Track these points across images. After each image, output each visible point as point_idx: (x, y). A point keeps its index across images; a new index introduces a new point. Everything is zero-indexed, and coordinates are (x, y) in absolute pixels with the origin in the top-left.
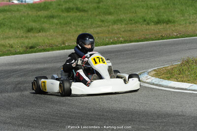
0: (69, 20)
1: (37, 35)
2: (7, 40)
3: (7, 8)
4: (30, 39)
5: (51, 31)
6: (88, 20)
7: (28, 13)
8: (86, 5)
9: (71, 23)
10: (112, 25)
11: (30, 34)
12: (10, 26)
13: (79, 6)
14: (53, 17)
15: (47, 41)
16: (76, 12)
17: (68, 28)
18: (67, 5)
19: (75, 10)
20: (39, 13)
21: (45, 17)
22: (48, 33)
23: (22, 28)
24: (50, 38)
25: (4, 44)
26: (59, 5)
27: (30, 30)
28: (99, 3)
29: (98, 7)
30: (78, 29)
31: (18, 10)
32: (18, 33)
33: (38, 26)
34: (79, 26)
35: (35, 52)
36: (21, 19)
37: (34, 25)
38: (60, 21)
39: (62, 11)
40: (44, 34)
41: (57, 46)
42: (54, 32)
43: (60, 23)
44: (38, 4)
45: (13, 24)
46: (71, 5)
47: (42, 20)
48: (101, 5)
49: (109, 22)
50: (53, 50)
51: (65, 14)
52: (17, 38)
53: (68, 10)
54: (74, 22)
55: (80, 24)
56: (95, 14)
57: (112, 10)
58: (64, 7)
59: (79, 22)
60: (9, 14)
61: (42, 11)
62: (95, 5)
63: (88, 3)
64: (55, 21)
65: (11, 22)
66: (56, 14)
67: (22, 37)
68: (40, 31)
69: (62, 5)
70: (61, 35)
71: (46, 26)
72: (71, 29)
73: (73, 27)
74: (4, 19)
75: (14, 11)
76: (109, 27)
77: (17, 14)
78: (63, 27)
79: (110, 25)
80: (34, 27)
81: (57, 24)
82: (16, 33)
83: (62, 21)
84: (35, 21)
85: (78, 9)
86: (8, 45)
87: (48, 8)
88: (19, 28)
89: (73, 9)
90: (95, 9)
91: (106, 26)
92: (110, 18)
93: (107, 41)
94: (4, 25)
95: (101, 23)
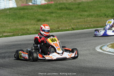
0: (62, 14)
1: (43, 23)
2: (26, 26)
3: (26, 7)
4: (39, 25)
5: (51, 21)
6: (73, 14)
7: (38, 11)
8: (71, 6)
9: (63, 16)
10: (87, 17)
11: (39, 23)
12: (27, 18)
13: (68, 6)
14: (52, 13)
16: (66, 10)
17: (61, 19)
18: (61, 6)
19: (65, 9)
20: (44, 10)
21: (48, 13)
22: (49, 22)
23: (34, 19)
25: (24, 28)
26: (56, 6)
27: (39, 20)
29: (79, 7)
30: (67, 20)
31: (32, 9)
32: (32, 22)
33: (44, 18)
34: (67, 18)
36: (33, 14)
37: (41, 17)
38: (56, 15)
39: (58, 9)
40: (47, 23)
41: (54, 30)
42: (53, 22)
43: (57, 16)
44: (43, 5)
45: (29, 17)
46: (63, 6)
47: (46, 14)
48: (80, 6)
49: (85, 16)
50: (52, 32)
51: (59, 11)
52: (31, 25)
53: (61, 9)
54: (64, 16)
55: (68, 17)
56: (77, 11)
57: (87, 9)
58: (59, 7)
59: (67, 16)
60: (26, 11)
61: (46, 10)
62: (77, 6)
63: (73, 5)
64: (54, 15)
65: (28, 15)
66: (54, 11)
67: (35, 24)
68: (45, 21)
69: (58, 6)
70: (57, 23)
71: (48, 18)
72: (63, 20)
73: (64, 19)
74: (23, 14)
75: (29, 9)
76: (85, 19)
77: (31, 11)
78: (58, 19)
79: (85, 18)
80: (41, 18)
81: (55, 17)
82: (31, 22)
83: (58, 15)
84: (42, 15)
85: (67, 9)
86: (26, 29)
87: (49, 8)
88: (32, 19)
89: (64, 8)
90: (77, 8)
91: (83, 18)
92: (86, 13)
93: (84, 27)
94: (24, 17)
95: (80, 16)
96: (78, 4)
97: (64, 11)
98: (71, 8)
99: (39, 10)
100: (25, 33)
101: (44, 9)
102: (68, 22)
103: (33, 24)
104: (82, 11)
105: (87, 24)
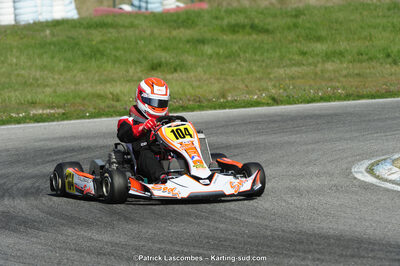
0: (235, 48)
1: (169, 77)
2: (108, 85)
3: (109, 20)
5: (200, 69)
6: (274, 50)
7: (152, 34)
8: (270, 20)
9: (239, 55)
10: (324, 62)
12: (115, 56)
13: (256, 21)
14: (202, 41)
15: (189, 90)
16: (250, 34)
17: (233, 66)
18: (233, 19)
19: (248, 29)
20: (175, 33)
21: (188, 41)
22: (192, 74)
23: (140, 61)
24: (195, 84)
25: (102, 92)
26: (217, 18)
27: (155, 67)
28: (296, 16)
29: (296, 26)
30: (254, 68)
31: (132, 26)
32: (131, 71)
33: (172, 60)
34: (255, 61)
36: (137, 44)
37: (164, 56)
38: (217, 49)
39: (223, 30)
40: (184, 75)
41: (209, 100)
42: (205, 72)
43: (218, 54)
44: (172, 15)
45: (120, 53)
46: (241, 19)
47: (181, 45)
48: (300, 21)
49: (317, 55)
50: (201, 108)
51: (227, 37)
52: (129, 81)
53: (234, 29)
54: (245, 52)
55: (257, 57)
56: (290, 38)
57: (324, 33)
58: (225, 22)
59: (255, 54)
60: (113, 33)
61: (182, 30)
62: (289, 21)
63: (275, 16)
64: (208, 49)
65: (117, 49)
66: (208, 35)
68: (176, 70)
69: (222, 19)
70: (218, 79)
71: (190, 59)
72: (239, 68)
73: (243, 64)
74: (102, 42)
75: (123, 26)
76: (316, 66)
77: (130, 33)
78: (223, 63)
79: (318, 62)
80: (163, 60)
81: (211, 57)
82: (128, 71)
83: (221, 51)
84: (166, 49)
85: (255, 28)
86: (111, 96)
87: (193, 23)
88: (132, 62)
89: (243, 27)
90: (289, 28)
91: (310, 64)
92: (319, 47)
93: (312, 95)
94: (102, 54)
95: (300, 58)
96: (294, 13)
97: (242, 38)
98: (270, 27)
99: (156, 31)
100: (107, 110)
101: (175, 29)
102: (258, 75)
104: (308, 38)
105: (324, 84)
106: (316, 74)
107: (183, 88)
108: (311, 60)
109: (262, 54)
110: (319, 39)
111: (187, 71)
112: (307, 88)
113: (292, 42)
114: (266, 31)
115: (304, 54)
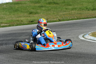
0: (50, 8)
1: (34, 15)
2: (20, 18)
3: (19, 2)
4: (31, 17)
5: (41, 13)
6: (59, 8)
7: (30, 5)
8: (58, 1)
9: (51, 10)
10: (71, 10)
11: (31, 15)
12: (21, 11)
13: (55, 1)
14: (42, 7)
16: (53, 5)
17: (50, 12)
18: (49, 1)
21: (39, 7)
22: (40, 15)
23: (27, 12)
24: (40, 17)
25: (18, 20)
26: (45, 1)
27: (31, 13)
30: (55, 13)
31: (25, 3)
32: (25, 14)
33: (35, 11)
34: (55, 11)
35: (33, 24)
36: (26, 8)
37: (33, 10)
38: (46, 8)
39: (47, 4)
40: (38, 15)
42: (43, 14)
43: (46, 10)
45: (22, 10)
46: (51, 1)
47: (37, 8)
48: (65, 1)
49: (70, 9)
51: (48, 5)
52: (25, 17)
53: (50, 3)
54: (52, 9)
55: (55, 10)
57: (71, 4)
58: (47, 2)
59: (55, 9)
60: (20, 5)
61: (37, 4)
62: (63, 1)
64: (43, 8)
65: (22, 9)
66: (43, 5)
67: (27, 16)
68: (36, 14)
69: (47, 1)
70: (46, 16)
71: (39, 11)
72: (51, 13)
74: (18, 7)
75: (23, 4)
76: (69, 12)
77: (24, 5)
78: (47, 12)
80: (33, 11)
81: (44, 10)
82: (24, 15)
83: (47, 9)
84: (33, 9)
85: (54, 3)
86: (20, 21)
87: (40, 2)
88: (25, 12)
89: (52, 3)
90: (63, 3)
91: (68, 11)
92: (70, 7)
93: (69, 19)
94: (18, 11)
95: (66, 10)
97: (52, 5)
100: (20, 24)
101: (35, 4)
102: (56, 14)
103: (26, 16)
104: (67, 5)
105: (71, 16)
106: (70, 14)
107: (38, 18)
108: (68, 10)
109: (57, 9)
110: (70, 5)
111: (38, 14)
112: (67, 17)
113: (64, 6)
114: (57, 4)
115: (66, 9)
